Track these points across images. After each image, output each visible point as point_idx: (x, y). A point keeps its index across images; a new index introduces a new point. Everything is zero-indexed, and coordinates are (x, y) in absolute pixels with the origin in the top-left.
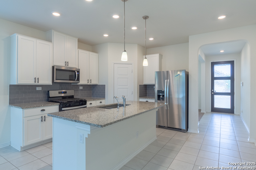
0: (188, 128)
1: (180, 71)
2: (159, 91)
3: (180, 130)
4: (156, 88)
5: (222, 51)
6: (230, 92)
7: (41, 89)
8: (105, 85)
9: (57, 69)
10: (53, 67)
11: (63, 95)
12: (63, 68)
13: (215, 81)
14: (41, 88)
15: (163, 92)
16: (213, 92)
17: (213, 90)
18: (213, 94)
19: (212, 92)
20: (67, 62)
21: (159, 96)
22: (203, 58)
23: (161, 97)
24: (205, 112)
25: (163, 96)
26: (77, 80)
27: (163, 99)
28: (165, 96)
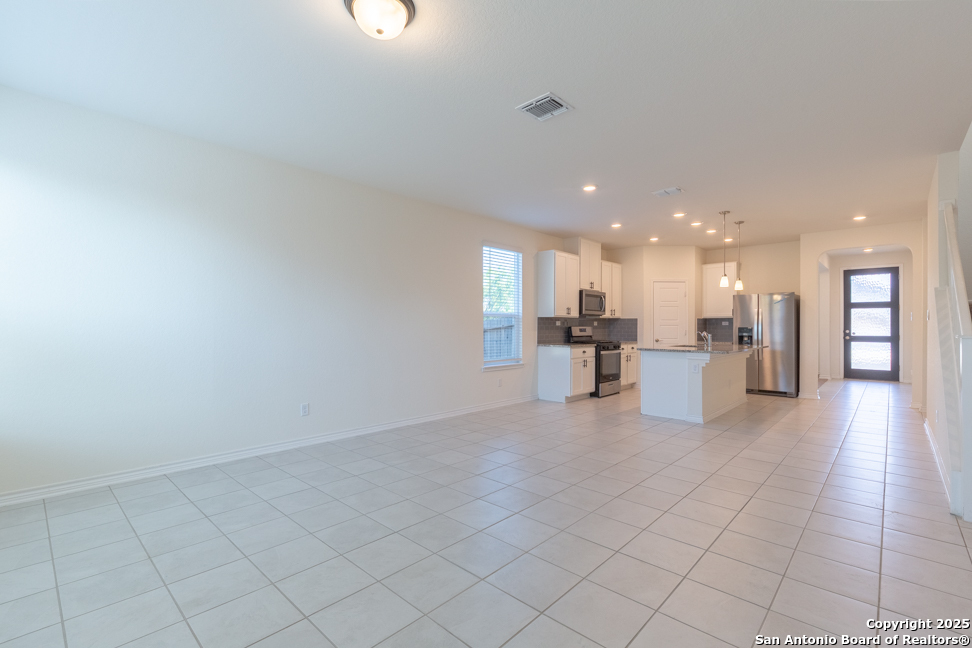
0: (798, 390)
1: (779, 294)
2: (741, 330)
3: (784, 394)
4: (737, 325)
5: (868, 250)
6: (889, 334)
8: (636, 320)
9: (587, 295)
10: (581, 292)
11: (583, 334)
13: (854, 311)
15: (751, 330)
16: (849, 334)
17: (847, 331)
18: (848, 339)
19: (845, 335)
20: (592, 282)
21: (741, 339)
22: (826, 264)
23: (746, 339)
24: (829, 378)
25: (751, 337)
26: (603, 311)
27: (751, 343)
28: (755, 337)
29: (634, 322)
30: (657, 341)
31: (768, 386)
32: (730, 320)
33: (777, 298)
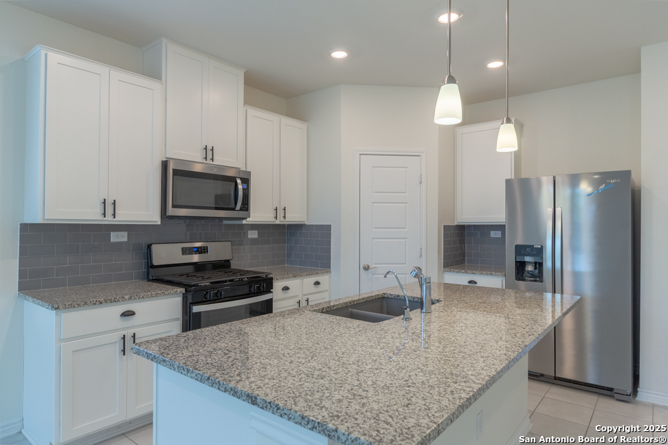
2: (520, 249)
3: (605, 391)
4: (513, 239)
7: (125, 239)
9: (176, 172)
10: (165, 165)
11: (196, 258)
12: (198, 168)
14: (125, 234)
15: (540, 252)
20: (209, 148)
21: (520, 266)
23: (530, 268)
25: (539, 265)
26: (241, 210)
28: (548, 264)
29: (325, 230)
30: (367, 268)
31: (568, 372)
32: (501, 228)
33: (585, 188)
